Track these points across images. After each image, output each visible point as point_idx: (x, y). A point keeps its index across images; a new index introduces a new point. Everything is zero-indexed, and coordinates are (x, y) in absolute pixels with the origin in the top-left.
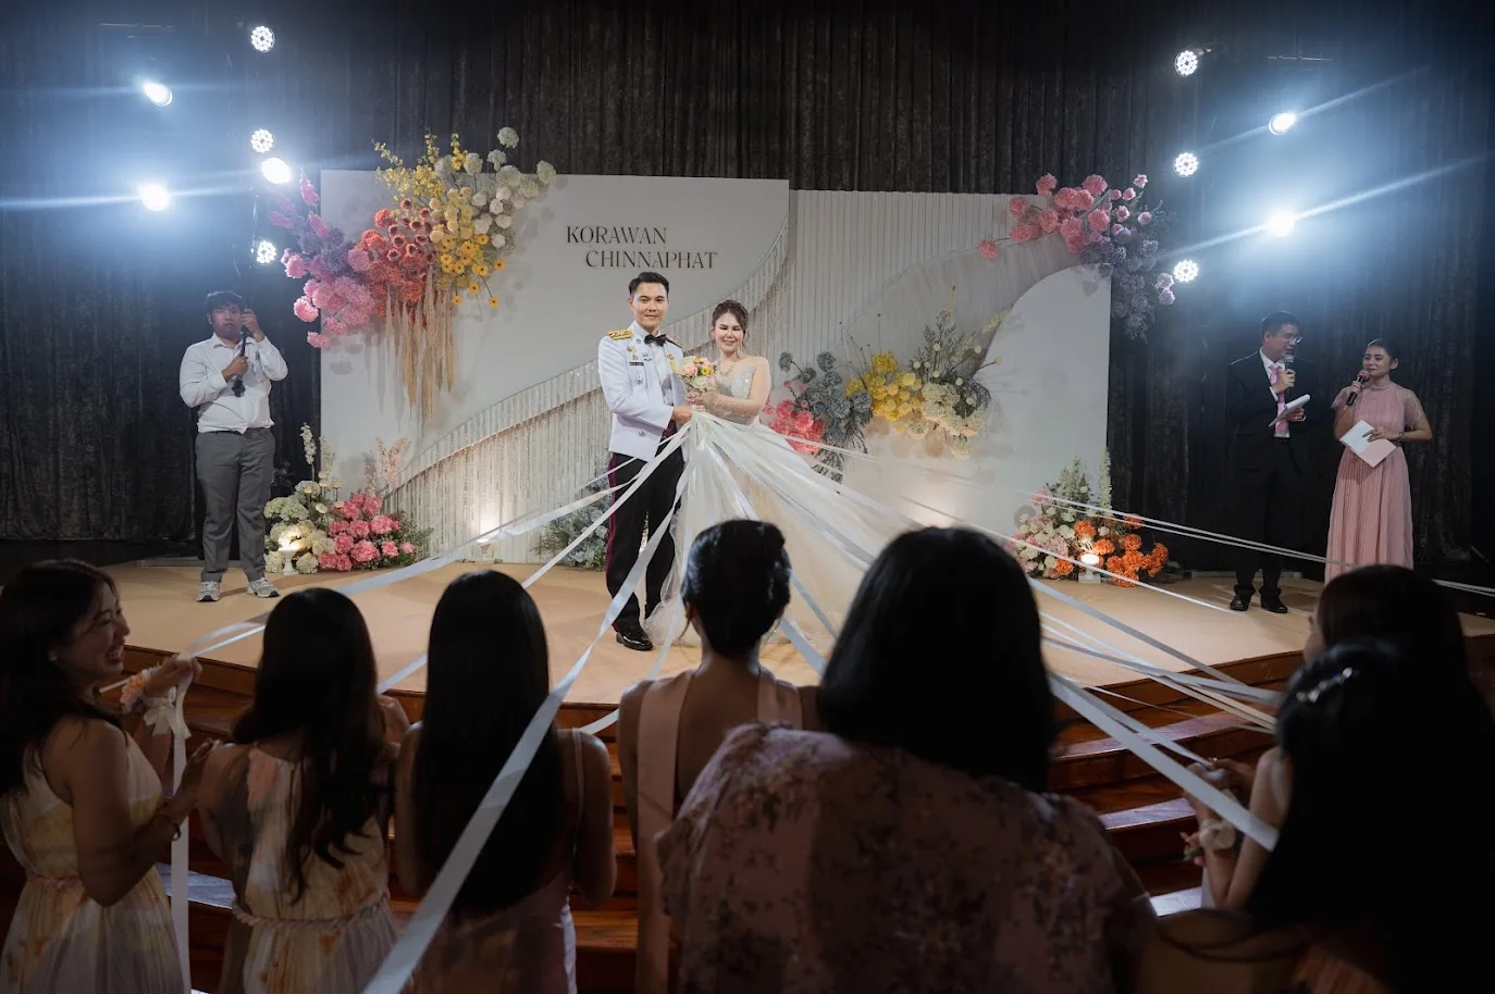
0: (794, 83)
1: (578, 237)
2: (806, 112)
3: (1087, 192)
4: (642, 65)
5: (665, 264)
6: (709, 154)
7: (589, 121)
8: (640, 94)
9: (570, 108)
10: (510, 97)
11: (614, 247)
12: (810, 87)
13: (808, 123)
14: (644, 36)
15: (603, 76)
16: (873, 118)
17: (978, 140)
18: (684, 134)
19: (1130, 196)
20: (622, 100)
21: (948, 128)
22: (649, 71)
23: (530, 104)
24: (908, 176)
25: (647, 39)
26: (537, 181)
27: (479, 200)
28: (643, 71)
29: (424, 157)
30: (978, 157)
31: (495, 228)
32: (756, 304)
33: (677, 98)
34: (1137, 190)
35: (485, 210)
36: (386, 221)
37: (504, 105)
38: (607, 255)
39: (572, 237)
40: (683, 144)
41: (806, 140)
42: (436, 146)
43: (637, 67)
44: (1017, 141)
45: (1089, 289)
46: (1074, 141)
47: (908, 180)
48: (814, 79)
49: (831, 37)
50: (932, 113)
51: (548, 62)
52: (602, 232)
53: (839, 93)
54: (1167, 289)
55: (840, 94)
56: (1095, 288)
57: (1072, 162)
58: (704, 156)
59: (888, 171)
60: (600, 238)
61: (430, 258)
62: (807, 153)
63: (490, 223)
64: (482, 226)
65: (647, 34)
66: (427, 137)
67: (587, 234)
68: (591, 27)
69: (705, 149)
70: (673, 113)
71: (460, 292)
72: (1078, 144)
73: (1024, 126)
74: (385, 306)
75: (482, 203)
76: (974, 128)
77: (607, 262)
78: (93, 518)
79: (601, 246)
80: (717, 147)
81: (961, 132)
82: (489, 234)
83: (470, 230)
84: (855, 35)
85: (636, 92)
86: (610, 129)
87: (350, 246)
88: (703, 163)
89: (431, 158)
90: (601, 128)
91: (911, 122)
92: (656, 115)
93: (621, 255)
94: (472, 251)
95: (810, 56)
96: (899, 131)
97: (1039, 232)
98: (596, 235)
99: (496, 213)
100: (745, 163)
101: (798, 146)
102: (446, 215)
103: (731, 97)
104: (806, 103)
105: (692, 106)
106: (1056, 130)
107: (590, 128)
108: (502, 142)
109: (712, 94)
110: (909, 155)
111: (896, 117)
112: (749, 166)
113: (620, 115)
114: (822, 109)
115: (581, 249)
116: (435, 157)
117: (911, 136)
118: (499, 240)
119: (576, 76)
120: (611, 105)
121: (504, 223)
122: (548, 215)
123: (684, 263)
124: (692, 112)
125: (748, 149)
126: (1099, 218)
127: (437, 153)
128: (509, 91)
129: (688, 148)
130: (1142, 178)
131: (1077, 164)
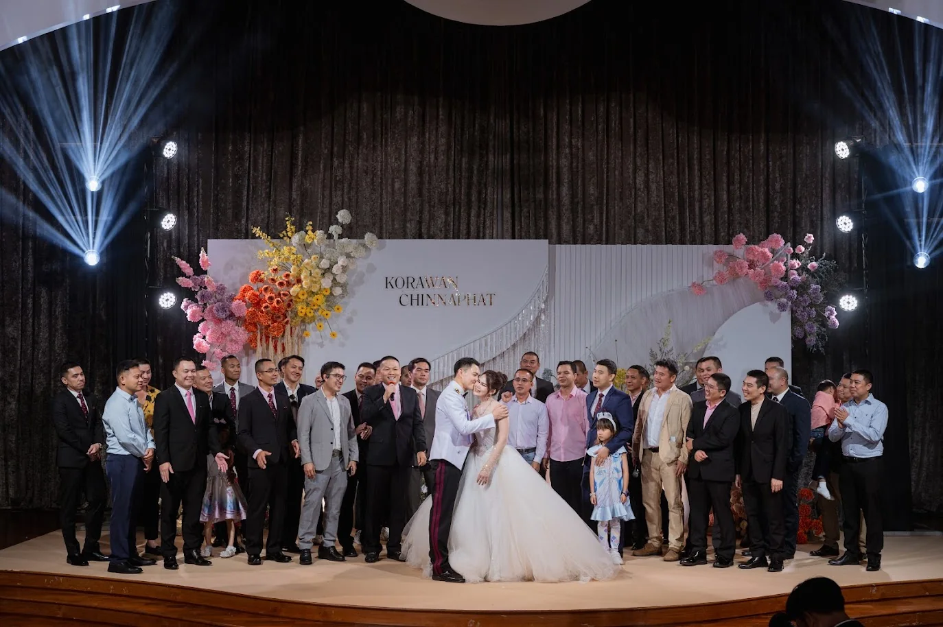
0: (554, 147)
1: (394, 285)
2: (565, 170)
3: (766, 250)
4: (437, 136)
5: (457, 303)
6: (489, 204)
7: (396, 180)
8: (436, 158)
9: (381, 171)
10: (336, 163)
11: (420, 291)
12: (567, 151)
13: (566, 178)
14: (438, 116)
15: (406, 145)
16: (617, 173)
17: (701, 188)
18: (469, 187)
19: (801, 251)
20: (421, 162)
21: (676, 179)
22: (443, 141)
23: (351, 167)
24: (646, 217)
25: (441, 117)
26: (364, 246)
27: (325, 264)
28: (437, 141)
29: (284, 232)
30: (701, 201)
31: (335, 282)
32: (525, 331)
33: (464, 160)
34: (806, 246)
35: (328, 270)
36: (257, 278)
37: (331, 169)
38: (415, 297)
39: (389, 285)
40: (469, 195)
41: (565, 190)
42: (293, 225)
43: (433, 138)
44: (732, 188)
45: (774, 318)
46: (778, 186)
47: (645, 220)
48: (571, 142)
49: (583, 111)
50: (663, 167)
51: (365, 136)
52: (411, 280)
53: (590, 154)
54: (833, 317)
55: (591, 156)
56: (779, 317)
57: (776, 203)
58: (485, 204)
59: (631, 214)
60: (410, 285)
61: (289, 305)
62: (566, 200)
63: (332, 279)
64: (326, 283)
65: (441, 113)
66: (287, 219)
67: (400, 282)
68: (398, 109)
69: (486, 199)
70: (461, 173)
71: (308, 326)
72: (781, 188)
73: (737, 177)
74: (256, 339)
75: (327, 266)
76: (697, 179)
77: (415, 302)
78: (11, 492)
79: (410, 291)
80: (495, 197)
81: (687, 182)
82: (331, 288)
83: (318, 286)
84: (602, 109)
85: (432, 156)
86: (413, 185)
87: (232, 298)
88: (484, 209)
89: (289, 234)
90: (406, 184)
91: (647, 175)
92: (447, 174)
93: (425, 296)
94: (320, 300)
95: (567, 127)
96: (637, 181)
97: (735, 276)
98: (407, 283)
99: (336, 273)
100: (517, 209)
101: (559, 194)
102: (302, 277)
103: (506, 158)
104: (564, 162)
105: (475, 167)
106: (762, 179)
107: (397, 186)
108: (340, 221)
109: (491, 157)
110: (646, 200)
111: (635, 172)
112: (521, 211)
113: (420, 173)
114: (577, 167)
115: (396, 293)
116: (292, 232)
117: (647, 187)
118: (338, 291)
119: (386, 146)
120: (413, 167)
121: (341, 279)
122: (372, 268)
123: (472, 301)
124: (475, 172)
125: (520, 198)
126: (777, 268)
127: (294, 230)
128: (335, 159)
129: (473, 199)
130: (810, 237)
131: (781, 204)
